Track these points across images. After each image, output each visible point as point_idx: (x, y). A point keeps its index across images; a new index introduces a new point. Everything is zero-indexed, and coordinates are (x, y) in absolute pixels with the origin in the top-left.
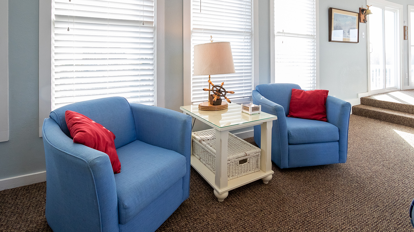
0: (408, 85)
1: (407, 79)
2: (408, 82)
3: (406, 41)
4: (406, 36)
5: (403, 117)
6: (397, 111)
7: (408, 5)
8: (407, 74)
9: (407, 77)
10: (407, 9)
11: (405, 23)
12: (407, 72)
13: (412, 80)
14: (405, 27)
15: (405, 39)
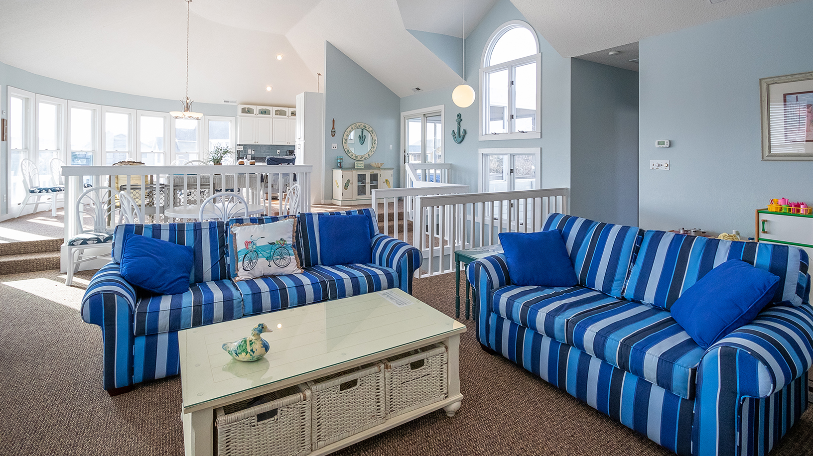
0: (7, 213)
1: (5, 203)
2: (7, 209)
3: (5, 142)
4: (5, 136)
5: (15, 261)
6: (3, 255)
7: (7, 86)
8: (5, 195)
9: (5, 201)
10: (7, 91)
11: (4, 114)
12: (5, 192)
13: (12, 203)
14: (3, 120)
15: (3, 140)
